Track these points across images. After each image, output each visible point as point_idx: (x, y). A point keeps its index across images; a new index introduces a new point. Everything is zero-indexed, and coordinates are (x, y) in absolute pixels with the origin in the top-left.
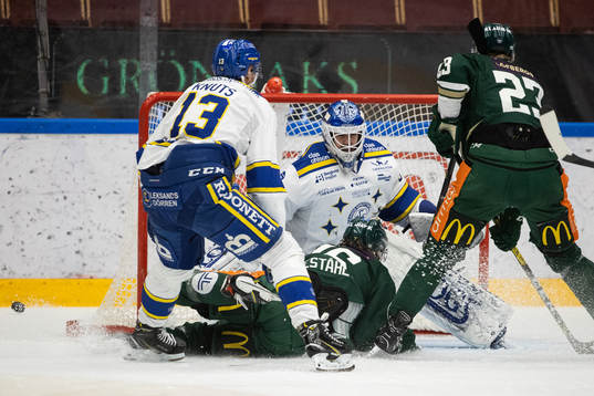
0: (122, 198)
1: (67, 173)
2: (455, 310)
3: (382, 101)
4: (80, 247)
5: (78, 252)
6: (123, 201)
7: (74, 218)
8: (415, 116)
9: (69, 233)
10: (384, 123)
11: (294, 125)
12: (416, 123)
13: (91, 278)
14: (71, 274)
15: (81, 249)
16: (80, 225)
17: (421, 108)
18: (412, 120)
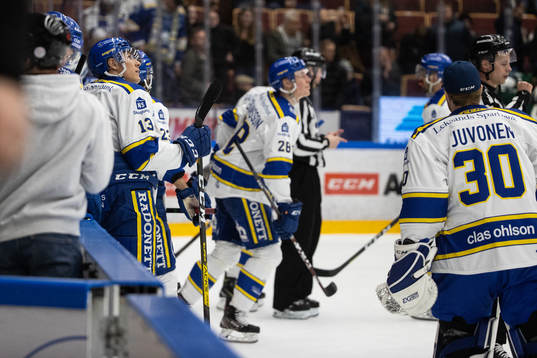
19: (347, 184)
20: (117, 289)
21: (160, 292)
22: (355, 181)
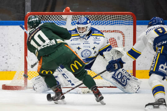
0: (20, 46)
1: (3, 38)
2: (123, 82)
3: (102, 14)
4: (7, 61)
5: (6, 63)
6: (20, 47)
7: (5, 52)
8: (112, 19)
9: (3, 57)
10: (102, 21)
11: (74, 22)
12: (112, 21)
13: (10, 71)
14: (4, 70)
15: (7, 62)
16: (7, 54)
17: (114, 16)
18: (111, 20)
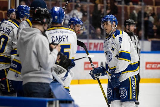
19: (153, 66)
20: (58, 102)
21: (73, 103)
22: (156, 65)
